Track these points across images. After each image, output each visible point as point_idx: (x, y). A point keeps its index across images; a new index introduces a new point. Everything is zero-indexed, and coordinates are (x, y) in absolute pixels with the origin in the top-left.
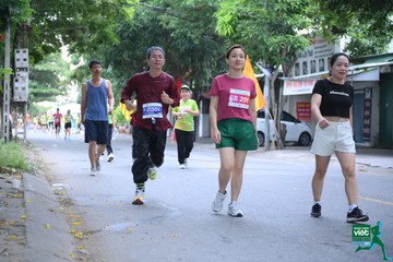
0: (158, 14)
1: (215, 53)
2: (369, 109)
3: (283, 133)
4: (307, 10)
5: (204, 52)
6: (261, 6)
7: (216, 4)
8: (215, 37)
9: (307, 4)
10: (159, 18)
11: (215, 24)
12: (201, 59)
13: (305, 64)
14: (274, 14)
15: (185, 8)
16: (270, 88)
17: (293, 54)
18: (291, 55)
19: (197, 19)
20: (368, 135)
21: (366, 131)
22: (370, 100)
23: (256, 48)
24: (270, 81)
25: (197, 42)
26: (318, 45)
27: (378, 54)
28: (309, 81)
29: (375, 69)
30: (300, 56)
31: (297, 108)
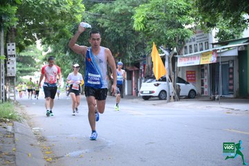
0: (97, 18)
1: (134, 41)
2: (232, 73)
3: (178, 91)
4: (190, 12)
5: (126, 42)
6: (162, 11)
7: (133, 10)
8: (133, 31)
9: (190, 9)
10: (97, 20)
11: (133, 24)
12: (125, 46)
13: (190, 46)
14: (170, 16)
15: (114, 14)
16: (169, 63)
17: (183, 40)
18: (181, 41)
19: (121, 21)
20: (232, 90)
21: (231, 87)
22: (233, 68)
23: (159, 37)
24: (169, 58)
25: (122, 35)
26: (199, 34)
27: (236, 38)
28: (194, 57)
29: (235, 48)
30: (187, 41)
31: (187, 74)
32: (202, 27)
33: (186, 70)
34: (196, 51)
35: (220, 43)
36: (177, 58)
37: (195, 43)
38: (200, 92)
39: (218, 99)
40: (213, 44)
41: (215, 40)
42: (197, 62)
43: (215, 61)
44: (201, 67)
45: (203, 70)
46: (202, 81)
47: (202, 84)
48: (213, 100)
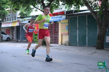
3: (2, 38)
9: (8, 2)
13: (8, 18)
17: (4, 15)
21: (25, 37)
26: (12, 13)
27: (28, 16)
28: (9, 23)
29: (27, 20)
30: (6, 16)
31: (6, 31)
32: (13, 10)
33: (5, 29)
34: (10, 20)
35: (21, 18)
36: (2, 23)
37: (10, 17)
38: (12, 38)
39: (19, 42)
40: (18, 18)
41: (19, 16)
42: (10, 25)
43: (18, 25)
44: (12, 28)
45: (13, 29)
46: (13, 33)
47: (13, 35)
48: (18, 42)
